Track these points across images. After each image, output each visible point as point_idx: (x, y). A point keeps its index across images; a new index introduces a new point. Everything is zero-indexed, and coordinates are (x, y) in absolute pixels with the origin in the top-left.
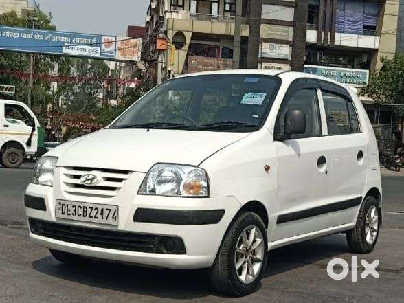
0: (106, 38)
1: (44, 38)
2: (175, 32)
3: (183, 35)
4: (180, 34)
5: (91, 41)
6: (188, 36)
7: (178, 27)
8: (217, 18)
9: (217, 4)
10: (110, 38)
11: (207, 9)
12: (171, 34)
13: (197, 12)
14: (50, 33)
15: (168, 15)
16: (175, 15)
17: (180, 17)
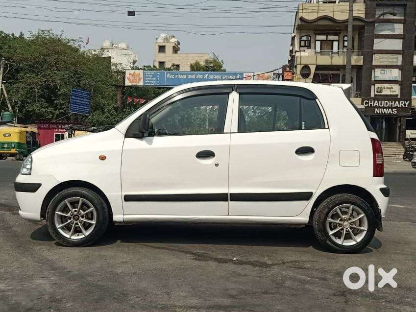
0: (247, 74)
1: (203, 77)
2: (302, 66)
3: (309, 68)
4: (306, 67)
5: (236, 77)
6: (313, 69)
7: (305, 62)
8: (338, 53)
9: (337, 42)
10: (250, 74)
11: (329, 47)
12: (299, 68)
13: (321, 50)
14: (207, 74)
15: (298, 54)
16: (302, 54)
17: (307, 54)
